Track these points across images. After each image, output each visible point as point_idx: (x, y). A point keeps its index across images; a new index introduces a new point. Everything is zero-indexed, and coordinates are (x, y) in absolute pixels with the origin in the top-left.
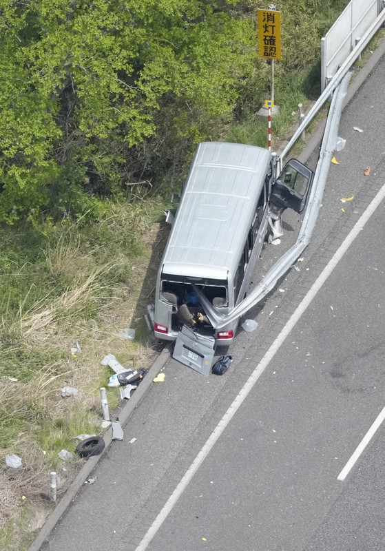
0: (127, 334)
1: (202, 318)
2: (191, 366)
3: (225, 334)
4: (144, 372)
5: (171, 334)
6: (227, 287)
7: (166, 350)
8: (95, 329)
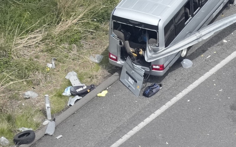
0: (95, 59)
1: (141, 53)
2: (129, 88)
3: (158, 67)
4: (92, 88)
5: (120, 62)
6: (158, 32)
7: (116, 74)
8: (74, 52)
